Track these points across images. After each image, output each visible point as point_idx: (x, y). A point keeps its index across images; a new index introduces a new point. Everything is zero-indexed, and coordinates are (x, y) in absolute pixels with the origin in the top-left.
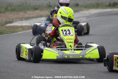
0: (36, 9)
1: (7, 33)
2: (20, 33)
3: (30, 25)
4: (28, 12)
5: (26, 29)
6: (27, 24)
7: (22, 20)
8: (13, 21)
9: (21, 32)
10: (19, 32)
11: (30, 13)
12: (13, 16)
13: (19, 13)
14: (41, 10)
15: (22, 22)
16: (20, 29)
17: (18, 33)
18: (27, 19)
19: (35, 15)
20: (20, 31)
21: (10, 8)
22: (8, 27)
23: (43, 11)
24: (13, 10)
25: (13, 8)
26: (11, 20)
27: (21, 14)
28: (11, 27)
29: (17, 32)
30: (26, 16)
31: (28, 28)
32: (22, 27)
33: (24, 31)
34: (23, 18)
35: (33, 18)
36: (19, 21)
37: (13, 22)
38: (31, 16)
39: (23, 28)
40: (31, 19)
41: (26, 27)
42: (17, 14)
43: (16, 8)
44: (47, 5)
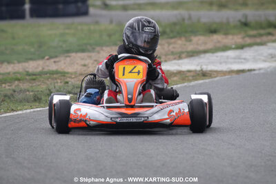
0: (213, 31)
3: (198, 68)
4: (195, 39)
5: (191, 78)
6: (192, 68)
7: (180, 58)
11: (199, 41)
13: (173, 40)
14: (226, 34)
15: (180, 61)
16: (175, 78)
18: (192, 54)
19: (210, 46)
23: (230, 37)
27: (179, 43)
30: (190, 47)
31: (193, 76)
32: (180, 73)
34: (182, 52)
35: (205, 52)
36: (175, 59)
38: (202, 48)
39: (183, 76)
40: (202, 55)
41: (189, 74)
42: (169, 44)
43: (168, 30)
44: (240, 21)
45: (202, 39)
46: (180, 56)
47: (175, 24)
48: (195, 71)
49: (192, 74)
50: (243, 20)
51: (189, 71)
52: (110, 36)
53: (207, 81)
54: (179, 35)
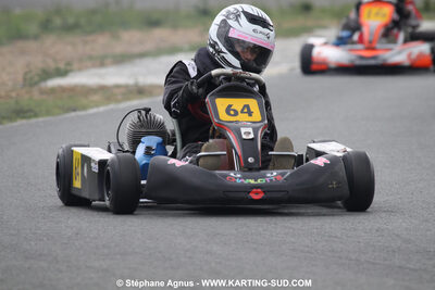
0: (154, 23)
1: (48, 113)
2: (95, 110)
3: (131, 82)
4: (125, 36)
5: (119, 97)
6: (122, 80)
7: (102, 64)
8: (68, 68)
9: (102, 109)
10: (92, 107)
11: (131, 39)
12: (69, 48)
13: (90, 38)
14: (175, 27)
15: (103, 71)
16: (96, 98)
17: (90, 111)
18: (122, 59)
19: (149, 46)
20: (97, 106)
21: (58, 21)
22: (53, 91)
24: (70, 28)
25: (71, 20)
26: (62, 66)
27: (101, 43)
28: (63, 89)
29: (84, 108)
30: (119, 49)
31: (123, 94)
32: (102, 89)
33: (112, 106)
34: (106, 57)
35: (142, 55)
36: (94, 66)
37: (71, 71)
38: (137, 49)
39: (107, 93)
40: (138, 61)
41: (116, 91)
42: (85, 43)
43: (83, 21)
44: (196, 7)
46: (101, 62)
47: (94, 12)
48: (126, 86)
49: (121, 91)
50: (201, 6)
51: (117, 86)
54: (100, 28)
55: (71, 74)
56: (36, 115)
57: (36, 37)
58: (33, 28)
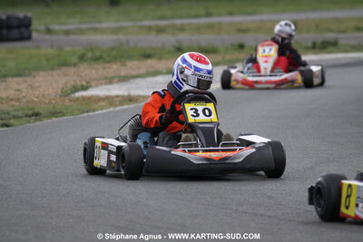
0: (148, 56)
1: (72, 114)
2: (100, 112)
3: (126, 94)
4: (130, 64)
5: (117, 103)
6: (121, 93)
8: (88, 85)
9: (104, 111)
11: (134, 66)
12: (94, 72)
13: (108, 65)
14: (160, 58)
15: (110, 87)
16: (103, 104)
17: (97, 113)
18: (124, 79)
19: (143, 71)
20: (102, 109)
21: (89, 55)
22: (77, 99)
23: (164, 61)
24: (96, 59)
25: (97, 54)
26: (84, 83)
27: (114, 68)
28: (84, 98)
30: (123, 72)
31: (120, 101)
34: (114, 77)
35: (137, 77)
36: (106, 84)
37: (90, 87)
38: (134, 73)
39: (110, 101)
40: (132, 81)
41: (116, 99)
42: (104, 68)
43: (105, 55)
44: (174, 46)
45: (136, 63)
46: (110, 81)
47: (113, 49)
48: (123, 96)
49: (120, 99)
50: (177, 45)
51: (117, 96)
52: (48, 60)
53: (131, 106)
54: (114, 59)
55: (90, 89)
56: (64, 115)
57: (75, 65)
58: (74, 59)
